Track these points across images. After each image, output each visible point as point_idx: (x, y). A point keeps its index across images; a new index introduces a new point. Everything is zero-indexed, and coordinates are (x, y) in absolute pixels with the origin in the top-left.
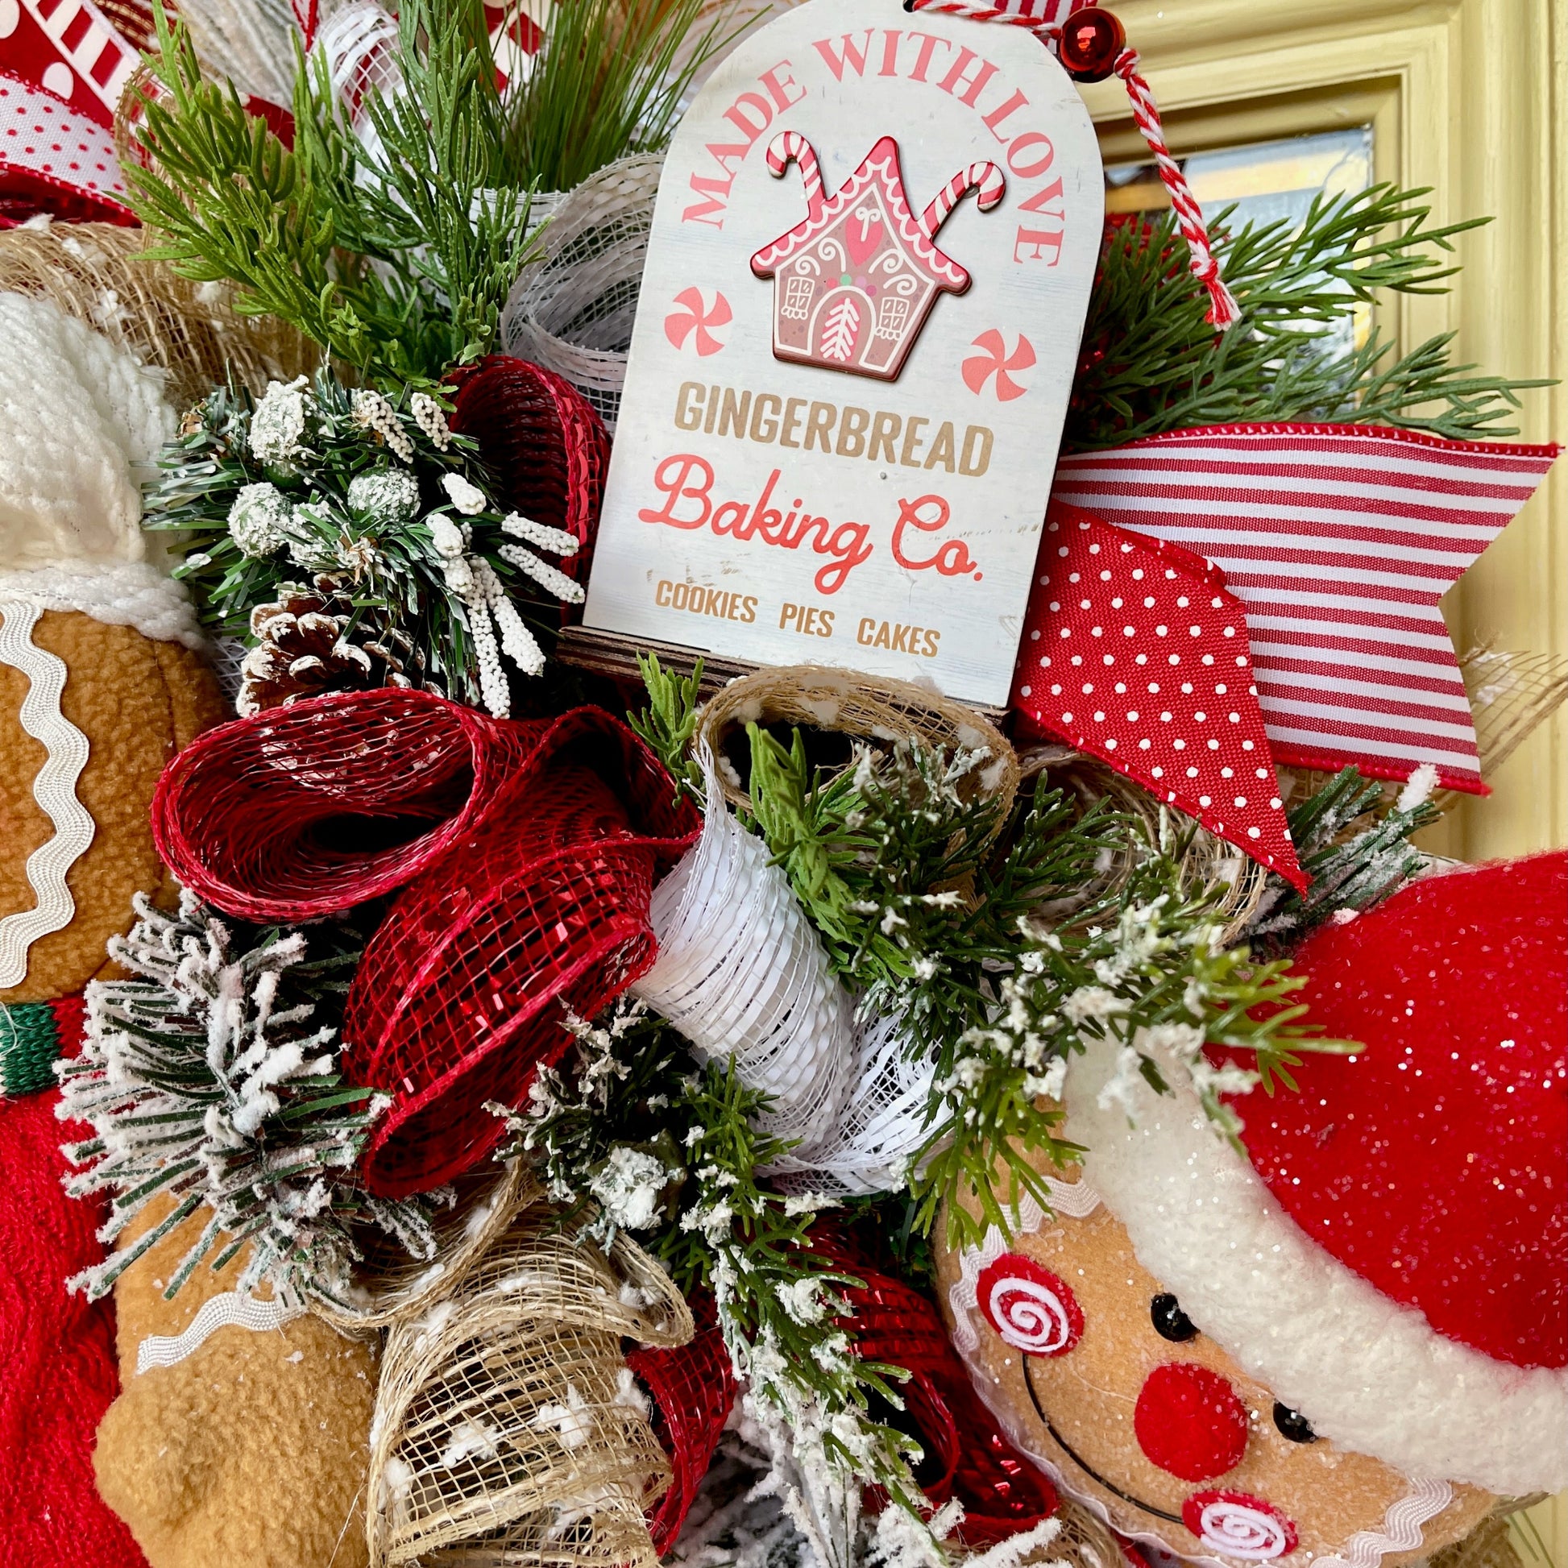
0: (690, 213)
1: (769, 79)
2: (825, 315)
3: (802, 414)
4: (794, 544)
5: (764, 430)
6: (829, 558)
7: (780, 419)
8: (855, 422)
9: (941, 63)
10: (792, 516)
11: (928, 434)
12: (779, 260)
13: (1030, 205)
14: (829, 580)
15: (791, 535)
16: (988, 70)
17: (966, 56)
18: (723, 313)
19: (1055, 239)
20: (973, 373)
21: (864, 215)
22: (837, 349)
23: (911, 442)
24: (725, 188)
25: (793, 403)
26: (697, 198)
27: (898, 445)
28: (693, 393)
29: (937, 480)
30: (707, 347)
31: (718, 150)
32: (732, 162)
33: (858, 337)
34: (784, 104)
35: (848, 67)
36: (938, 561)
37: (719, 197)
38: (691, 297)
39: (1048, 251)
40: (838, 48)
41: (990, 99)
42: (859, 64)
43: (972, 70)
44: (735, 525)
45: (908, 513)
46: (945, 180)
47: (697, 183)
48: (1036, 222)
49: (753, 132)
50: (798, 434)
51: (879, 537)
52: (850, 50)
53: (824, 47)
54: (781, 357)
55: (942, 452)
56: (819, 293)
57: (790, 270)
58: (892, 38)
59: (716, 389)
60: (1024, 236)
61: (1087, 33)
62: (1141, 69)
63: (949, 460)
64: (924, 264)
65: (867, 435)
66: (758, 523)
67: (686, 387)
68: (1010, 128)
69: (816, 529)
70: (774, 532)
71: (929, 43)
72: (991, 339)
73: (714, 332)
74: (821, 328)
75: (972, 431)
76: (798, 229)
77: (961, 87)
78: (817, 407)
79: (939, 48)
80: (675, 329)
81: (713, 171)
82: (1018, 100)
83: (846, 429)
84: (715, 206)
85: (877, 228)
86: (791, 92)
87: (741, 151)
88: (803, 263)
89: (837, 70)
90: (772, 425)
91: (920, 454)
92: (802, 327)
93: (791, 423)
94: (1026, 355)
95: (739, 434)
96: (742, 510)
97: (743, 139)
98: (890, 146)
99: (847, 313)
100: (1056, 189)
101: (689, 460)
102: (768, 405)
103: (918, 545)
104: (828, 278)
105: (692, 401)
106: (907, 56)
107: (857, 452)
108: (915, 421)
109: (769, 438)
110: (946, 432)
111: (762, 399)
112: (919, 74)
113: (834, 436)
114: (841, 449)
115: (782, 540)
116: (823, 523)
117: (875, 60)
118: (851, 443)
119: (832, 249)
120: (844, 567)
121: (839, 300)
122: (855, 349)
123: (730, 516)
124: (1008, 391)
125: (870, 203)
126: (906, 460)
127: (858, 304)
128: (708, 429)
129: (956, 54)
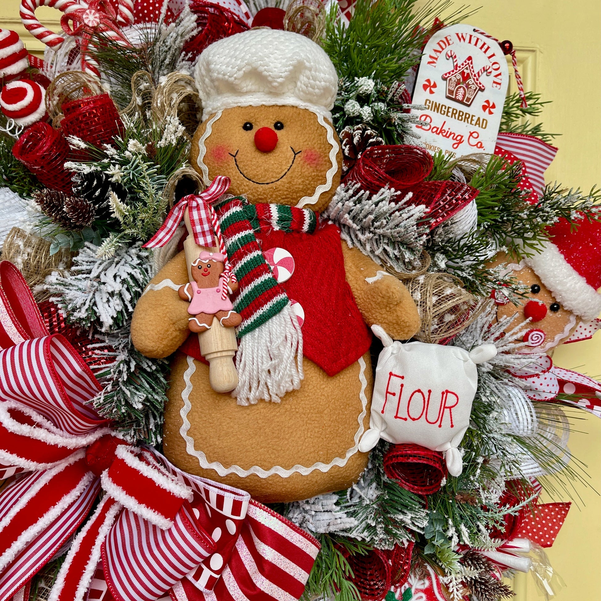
0: (429, 63)
1: (446, 38)
2: (457, 90)
3: (451, 110)
4: (448, 137)
5: (443, 112)
6: (455, 141)
7: (446, 110)
8: (461, 114)
9: (480, 44)
10: (448, 132)
11: (475, 119)
12: (449, 77)
13: (496, 76)
14: (455, 146)
15: (448, 135)
16: (488, 48)
17: (484, 44)
18: (435, 86)
19: (500, 84)
20: (484, 108)
21: (466, 71)
22: (460, 97)
23: (472, 120)
24: (436, 59)
25: (449, 108)
26: (431, 60)
27: (470, 120)
28: (428, 102)
29: (477, 128)
30: (431, 92)
31: (435, 51)
32: (438, 54)
33: (464, 96)
34: (449, 44)
35: (462, 40)
36: (477, 145)
37: (435, 61)
38: (428, 81)
39: (498, 86)
40: (460, 36)
41: (489, 53)
42: (464, 40)
43: (486, 47)
44: (437, 131)
45: (471, 134)
46: (481, 67)
47: (431, 57)
48: (496, 80)
49: (443, 49)
50: (450, 114)
51: (465, 138)
52: (462, 36)
53: (457, 34)
54: (448, 97)
55: (478, 123)
56: (456, 85)
57: (450, 79)
58: (471, 36)
59: (433, 102)
60: (494, 82)
61: (507, 45)
62: (516, 55)
63: (479, 124)
64: (477, 83)
65: (464, 117)
66: (441, 131)
67: (427, 100)
68: (493, 60)
69: (453, 135)
70: (444, 134)
71: (478, 39)
72: (487, 102)
73: (433, 89)
74: (456, 93)
75: (484, 120)
76: (453, 71)
77: (484, 50)
78: (454, 109)
79: (479, 41)
80: (425, 87)
81: (434, 54)
82: (493, 55)
83: (459, 115)
84: (433, 62)
85: (468, 74)
86: (451, 42)
87: (440, 52)
88: (454, 79)
89: (460, 40)
90: (445, 112)
91: (474, 122)
92: (453, 92)
93: (448, 112)
94: (494, 106)
95: (438, 112)
96: (438, 129)
97: (440, 49)
98: (470, 58)
99: (461, 90)
100: (500, 74)
101: (427, 116)
102: (444, 107)
103: (473, 141)
104: (458, 83)
105: (428, 103)
106: (474, 40)
107: (461, 120)
108: (473, 116)
109: (444, 114)
110: (479, 119)
111: (442, 106)
112: (476, 45)
113: (457, 115)
114: (458, 119)
115: (445, 136)
116: (454, 134)
117: (467, 39)
118: (460, 118)
119: (459, 77)
120: (458, 144)
121: (460, 87)
122: (463, 98)
123: (435, 130)
124: (491, 113)
125: (467, 69)
126: (471, 123)
127: (464, 89)
128: (431, 110)
129: (482, 43)
